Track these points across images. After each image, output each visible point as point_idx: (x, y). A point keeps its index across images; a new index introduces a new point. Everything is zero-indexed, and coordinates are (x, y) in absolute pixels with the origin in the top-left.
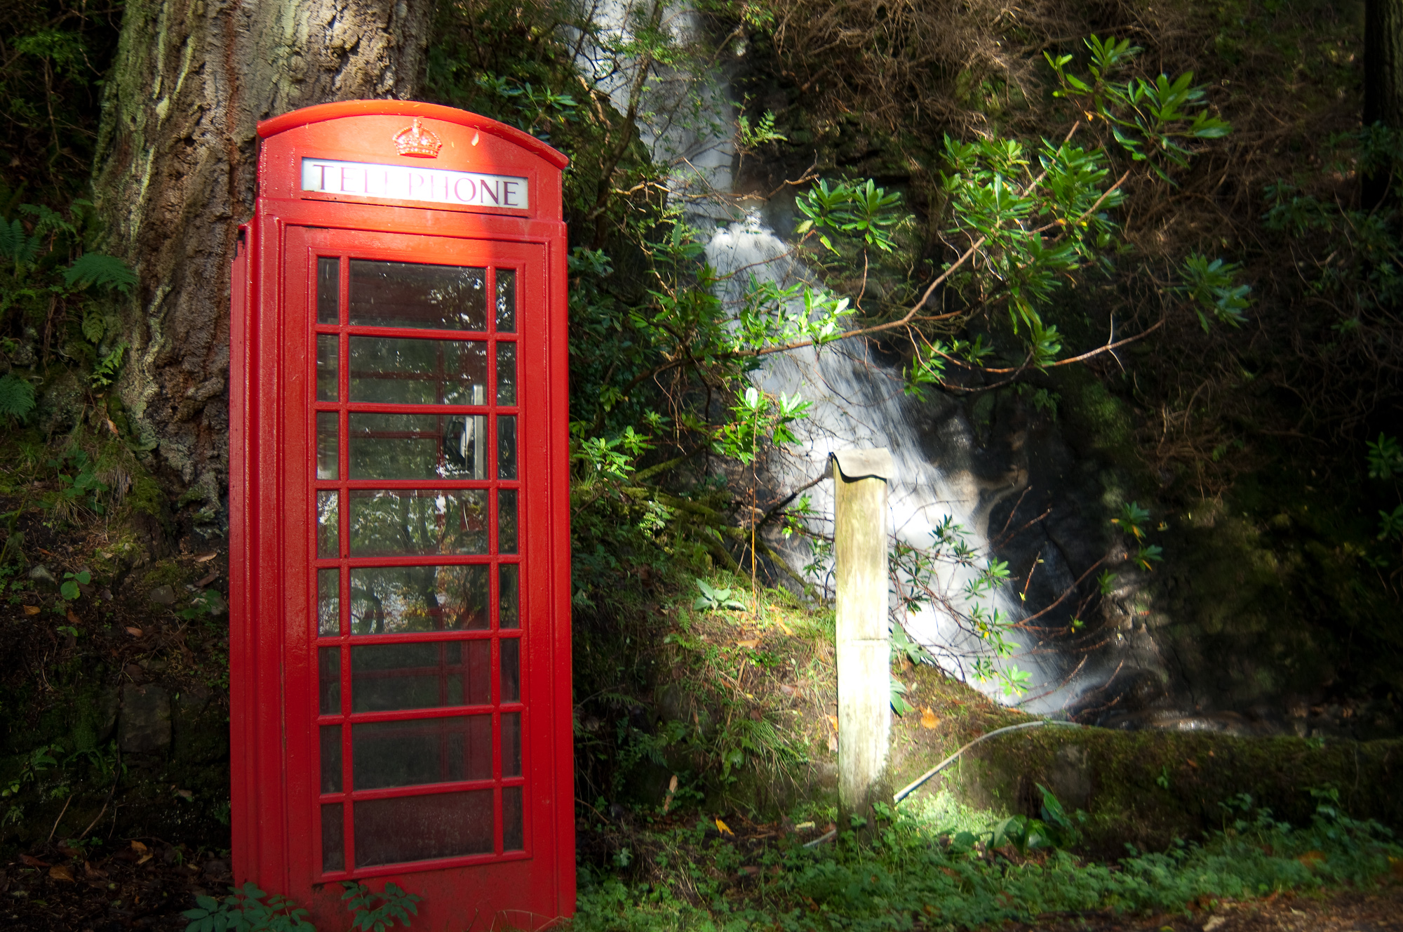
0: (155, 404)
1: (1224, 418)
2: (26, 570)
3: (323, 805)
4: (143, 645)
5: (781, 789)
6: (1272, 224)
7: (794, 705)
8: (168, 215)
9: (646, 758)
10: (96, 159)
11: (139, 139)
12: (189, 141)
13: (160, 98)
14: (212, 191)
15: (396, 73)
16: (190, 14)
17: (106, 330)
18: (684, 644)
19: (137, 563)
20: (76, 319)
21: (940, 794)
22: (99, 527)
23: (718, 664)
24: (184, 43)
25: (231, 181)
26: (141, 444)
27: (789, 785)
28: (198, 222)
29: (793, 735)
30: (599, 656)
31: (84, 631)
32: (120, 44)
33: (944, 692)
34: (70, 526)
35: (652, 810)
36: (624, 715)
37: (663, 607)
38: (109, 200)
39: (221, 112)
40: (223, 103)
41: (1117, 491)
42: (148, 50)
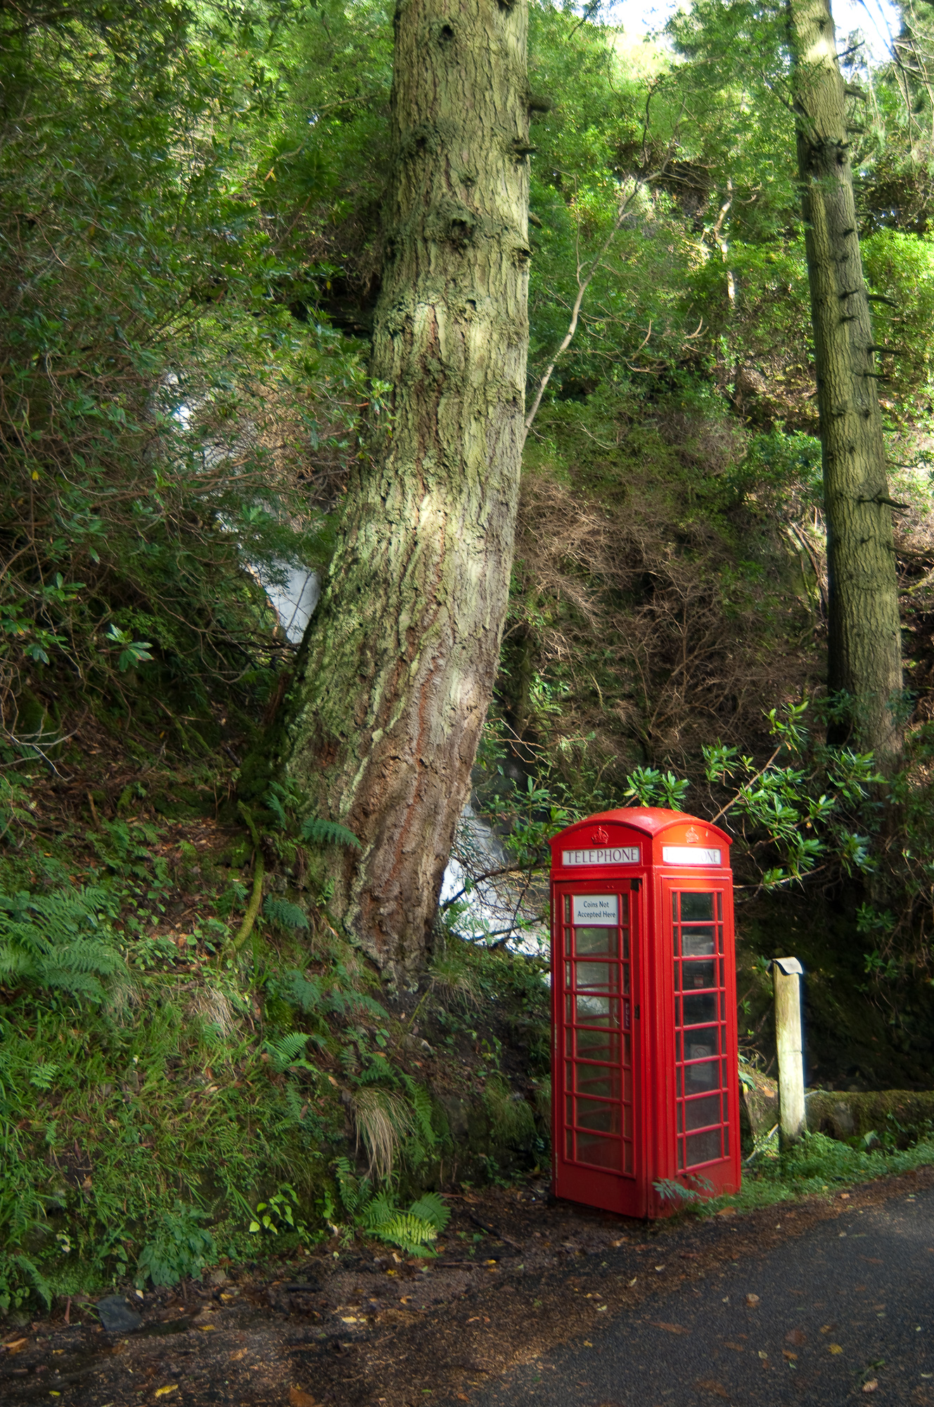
0: (359, 917)
3: (678, 1139)
8: (374, 800)
12: (395, 758)
13: (375, 729)
24: (394, 699)
26: (351, 943)
39: (415, 743)
42: (359, 695)
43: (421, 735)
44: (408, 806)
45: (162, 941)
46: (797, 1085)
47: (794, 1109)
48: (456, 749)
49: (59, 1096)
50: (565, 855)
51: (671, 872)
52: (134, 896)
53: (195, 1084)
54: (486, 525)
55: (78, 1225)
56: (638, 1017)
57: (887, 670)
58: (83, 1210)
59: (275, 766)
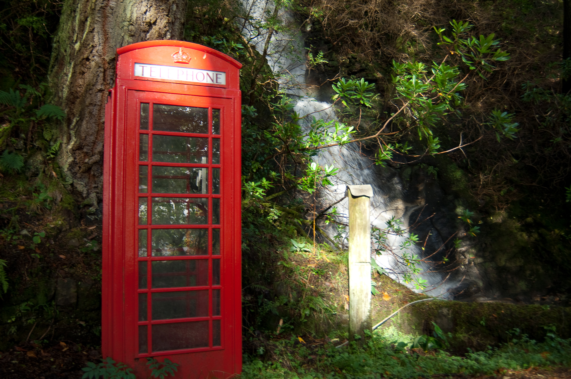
0: (72, 165)
1: (506, 178)
2: (19, 231)
3: (139, 326)
4: (66, 262)
5: (325, 325)
6: (525, 99)
7: (331, 291)
8: (79, 89)
9: (270, 311)
10: (50, 67)
11: (68, 59)
12: (88, 59)
13: (76, 42)
14: (97, 79)
15: (171, 33)
16: (89, 8)
17: (53, 135)
18: (286, 265)
19: (64, 229)
20: (41, 131)
21: (390, 327)
22: (49, 215)
23: (300, 273)
24: (86, 20)
25: (104, 76)
26: (66, 182)
27: (329, 323)
28: (91, 92)
29: (330, 303)
30: (251, 270)
31: (42, 256)
32: (61, 21)
33: (392, 286)
34: (37, 214)
35: (272, 333)
36: (261, 294)
37: (277, 250)
38: (55, 83)
39: (101, 48)
40: (102, 44)
41: (461, 208)
42: (72, 23)
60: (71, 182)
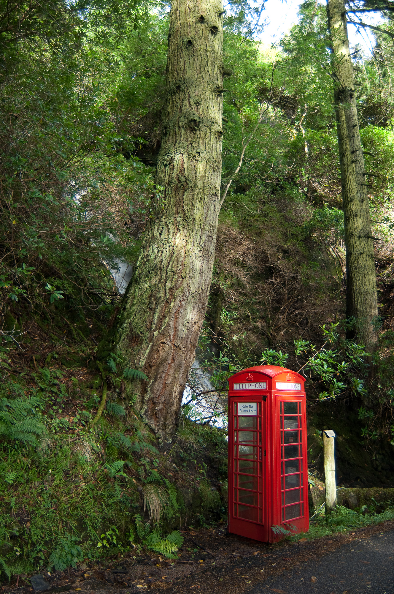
3: (282, 508)
8: (154, 361)
11: (146, 340)
12: (164, 343)
13: (154, 331)
16: (166, 311)
24: (164, 318)
26: (143, 422)
42: (149, 316)
43: (174, 333)
44: (169, 364)
45: (63, 420)
46: (333, 485)
47: (332, 495)
48: (189, 340)
49: (17, 486)
50: (235, 385)
51: (280, 393)
52: (52, 400)
53: (75, 482)
54: (203, 245)
55: (23, 543)
56: (265, 455)
57: (371, 308)
58: (26, 536)
59: (113, 346)
60: (147, 422)
